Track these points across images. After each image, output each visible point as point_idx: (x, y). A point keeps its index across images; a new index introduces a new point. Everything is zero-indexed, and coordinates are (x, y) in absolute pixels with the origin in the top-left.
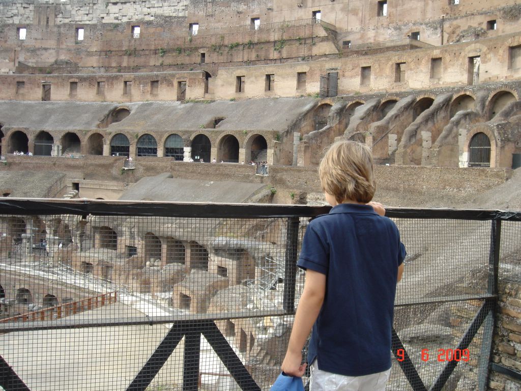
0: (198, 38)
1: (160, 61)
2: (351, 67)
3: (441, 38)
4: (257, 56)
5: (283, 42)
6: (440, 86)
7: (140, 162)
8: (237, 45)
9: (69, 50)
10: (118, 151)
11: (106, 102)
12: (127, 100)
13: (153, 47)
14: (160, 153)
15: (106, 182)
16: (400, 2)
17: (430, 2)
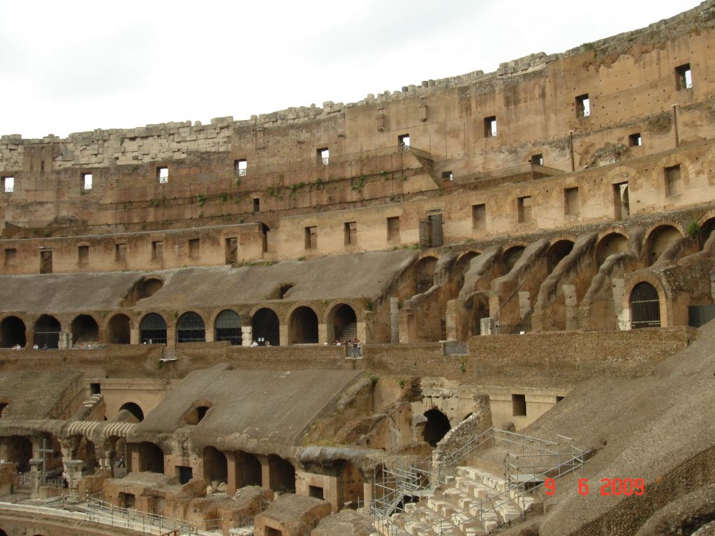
0: (249, 180)
1: (199, 213)
2: (458, 207)
3: (570, 160)
4: (330, 198)
5: (363, 179)
6: (579, 224)
7: (184, 351)
8: (302, 186)
9: (74, 204)
10: (150, 337)
11: (128, 270)
12: (158, 267)
13: (188, 195)
14: (210, 336)
15: (138, 380)
16: (513, 117)
17: (552, 115)
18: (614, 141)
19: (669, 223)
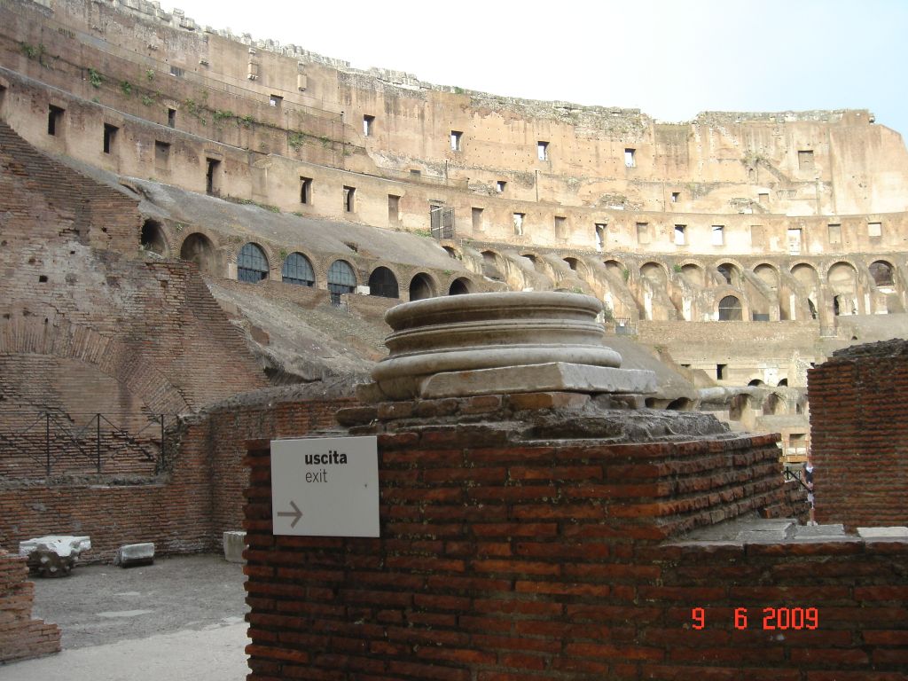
5: (300, 136)
8: (230, 116)
13: (77, 60)
16: (393, 125)
17: (430, 138)
18: (484, 181)
19: (657, 261)
